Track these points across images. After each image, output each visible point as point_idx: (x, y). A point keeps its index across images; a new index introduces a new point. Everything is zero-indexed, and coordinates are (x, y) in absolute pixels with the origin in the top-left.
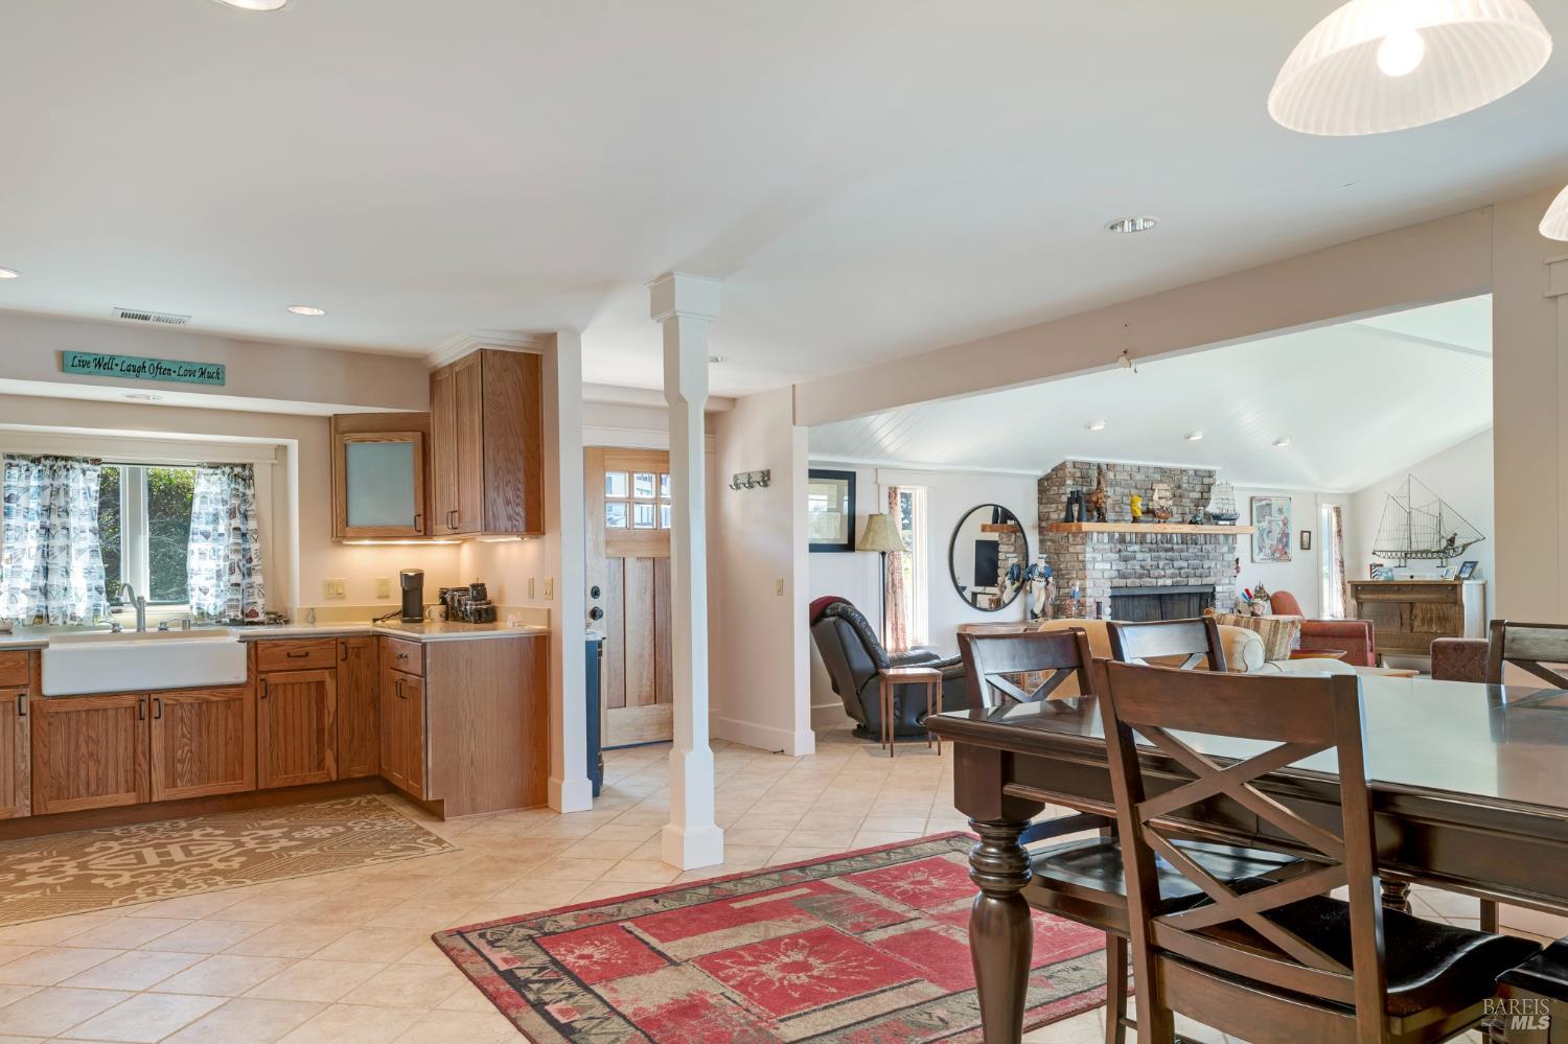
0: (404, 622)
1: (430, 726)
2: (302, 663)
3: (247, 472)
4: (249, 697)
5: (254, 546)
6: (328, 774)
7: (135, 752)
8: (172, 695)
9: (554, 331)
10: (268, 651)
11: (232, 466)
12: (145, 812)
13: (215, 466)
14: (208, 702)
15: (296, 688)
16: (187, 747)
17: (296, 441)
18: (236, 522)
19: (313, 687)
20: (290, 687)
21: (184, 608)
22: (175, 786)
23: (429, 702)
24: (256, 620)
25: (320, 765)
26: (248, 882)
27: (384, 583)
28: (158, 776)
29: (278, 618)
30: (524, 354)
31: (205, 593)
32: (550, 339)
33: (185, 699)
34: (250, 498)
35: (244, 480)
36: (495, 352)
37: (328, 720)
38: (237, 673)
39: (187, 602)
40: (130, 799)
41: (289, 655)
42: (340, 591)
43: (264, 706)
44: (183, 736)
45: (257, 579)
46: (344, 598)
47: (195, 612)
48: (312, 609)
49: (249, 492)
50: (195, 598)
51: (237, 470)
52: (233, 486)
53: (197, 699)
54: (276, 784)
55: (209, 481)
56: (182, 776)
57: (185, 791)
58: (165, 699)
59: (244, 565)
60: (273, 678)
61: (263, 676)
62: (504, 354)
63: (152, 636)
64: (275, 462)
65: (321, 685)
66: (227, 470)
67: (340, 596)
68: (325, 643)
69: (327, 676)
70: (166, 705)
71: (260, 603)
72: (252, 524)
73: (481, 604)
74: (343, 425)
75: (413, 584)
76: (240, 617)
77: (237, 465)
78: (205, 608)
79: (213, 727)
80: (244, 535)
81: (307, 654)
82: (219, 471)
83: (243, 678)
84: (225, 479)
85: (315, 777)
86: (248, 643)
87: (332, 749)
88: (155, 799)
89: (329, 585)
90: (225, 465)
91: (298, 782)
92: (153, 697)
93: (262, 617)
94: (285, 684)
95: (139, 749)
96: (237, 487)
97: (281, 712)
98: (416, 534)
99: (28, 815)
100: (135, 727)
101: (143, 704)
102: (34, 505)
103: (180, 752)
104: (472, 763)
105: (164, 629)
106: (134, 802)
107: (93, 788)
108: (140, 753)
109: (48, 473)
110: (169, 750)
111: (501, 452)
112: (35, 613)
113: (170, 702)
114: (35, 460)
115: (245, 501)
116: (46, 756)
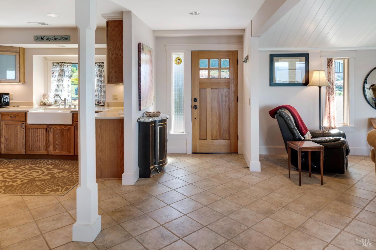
3: (103, 64)
8: (55, 126)
9: (122, 11)
10: (77, 116)
12: (48, 157)
13: (96, 63)
14: (63, 129)
16: (58, 141)
22: (56, 151)
28: (52, 148)
35: (102, 66)
38: (70, 121)
40: (44, 153)
43: (76, 131)
44: (58, 138)
49: (102, 70)
51: (100, 64)
52: (99, 68)
53: (60, 128)
56: (57, 148)
57: (58, 152)
58: (53, 127)
59: (100, 89)
61: (76, 123)
66: (98, 64)
67: (116, 99)
70: (53, 129)
77: (100, 63)
79: (64, 136)
80: (101, 81)
83: (71, 123)
84: (97, 66)
86: (73, 113)
88: (51, 154)
89: (114, 96)
90: (98, 63)
92: (51, 126)
95: (47, 140)
96: (100, 68)
99: (25, 154)
100: (47, 134)
101: (49, 128)
102: (57, 74)
103: (57, 142)
104: (101, 161)
105: (70, 107)
106: (46, 154)
107: (38, 149)
108: (48, 141)
109: (60, 66)
110: (54, 141)
111: (114, 55)
112: (55, 101)
113: (54, 128)
114: (58, 63)
115: (101, 72)
116: (28, 139)
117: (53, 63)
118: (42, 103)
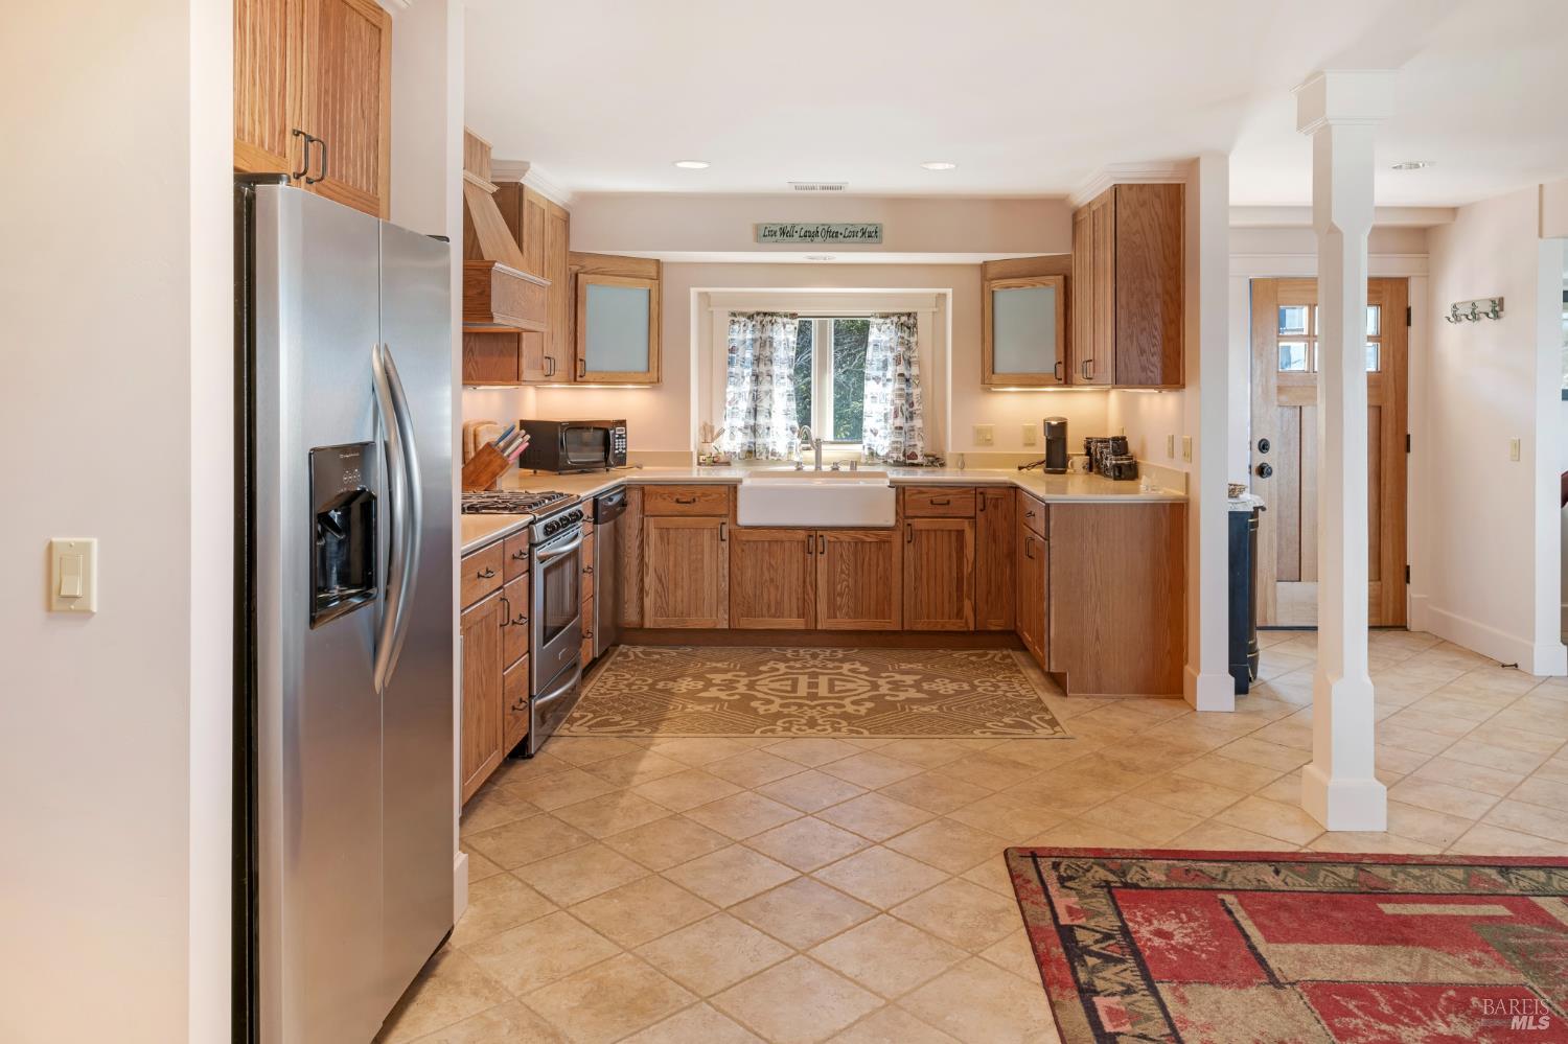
0: (1047, 472)
1: (1052, 593)
2: (941, 510)
3: (912, 321)
4: (897, 539)
5: (916, 392)
6: (967, 623)
7: (804, 582)
8: (833, 533)
9: (1196, 156)
10: (914, 497)
11: (900, 315)
12: (811, 637)
13: (886, 316)
14: (863, 542)
15: (939, 533)
16: (845, 583)
17: (951, 290)
18: (901, 369)
19: (954, 535)
20: (933, 534)
21: (857, 448)
22: (835, 617)
23: (1052, 567)
24: (915, 462)
25: (959, 614)
26: (866, 733)
27: (1030, 430)
28: (822, 607)
29: (936, 461)
30: (1165, 185)
31: (875, 434)
32: (1192, 165)
33: (844, 537)
34: (913, 346)
35: (909, 328)
36: (1130, 187)
37: (967, 569)
38: (886, 516)
39: (861, 443)
40: (797, 623)
41: (932, 502)
42: (989, 438)
43: (910, 549)
44: (842, 572)
45: (918, 423)
46: (992, 444)
47: (866, 452)
48: (962, 455)
49: (913, 340)
50: (868, 438)
51: (904, 319)
52: (899, 334)
53: (853, 538)
54: (919, 627)
55: (880, 330)
56: (840, 608)
57: (845, 623)
58: (828, 536)
59: (907, 409)
60: (919, 524)
61: (910, 521)
62: (1142, 187)
63: (826, 475)
64: (935, 310)
65: (960, 533)
66: (895, 319)
67: (989, 442)
68: (965, 493)
69: (966, 525)
70: (829, 541)
71: (920, 447)
72: (915, 370)
73: (1122, 459)
74: (992, 272)
75: (1057, 434)
76: (902, 458)
77: (903, 314)
78: (875, 448)
79: (866, 566)
80: (907, 380)
81: (948, 502)
82: (888, 321)
83: (891, 522)
84: (893, 327)
85: (953, 625)
86: (899, 487)
87: (970, 599)
88: (819, 627)
89: (978, 432)
90: (894, 314)
91: (939, 628)
92: (819, 533)
93: (920, 460)
94: (928, 530)
95: (808, 580)
96: (903, 335)
97: (925, 557)
98: (1057, 382)
99: (727, 627)
100: (805, 560)
101: (812, 539)
102: (748, 355)
103: (839, 586)
104: (1097, 638)
105: (835, 469)
106: (802, 627)
107: (773, 611)
108: (808, 583)
109: (759, 327)
110: (831, 584)
111: (1135, 296)
112: (746, 448)
113: (832, 539)
114: (751, 317)
115: (909, 348)
116: (739, 578)
117: (734, 314)
118: (702, 457)
